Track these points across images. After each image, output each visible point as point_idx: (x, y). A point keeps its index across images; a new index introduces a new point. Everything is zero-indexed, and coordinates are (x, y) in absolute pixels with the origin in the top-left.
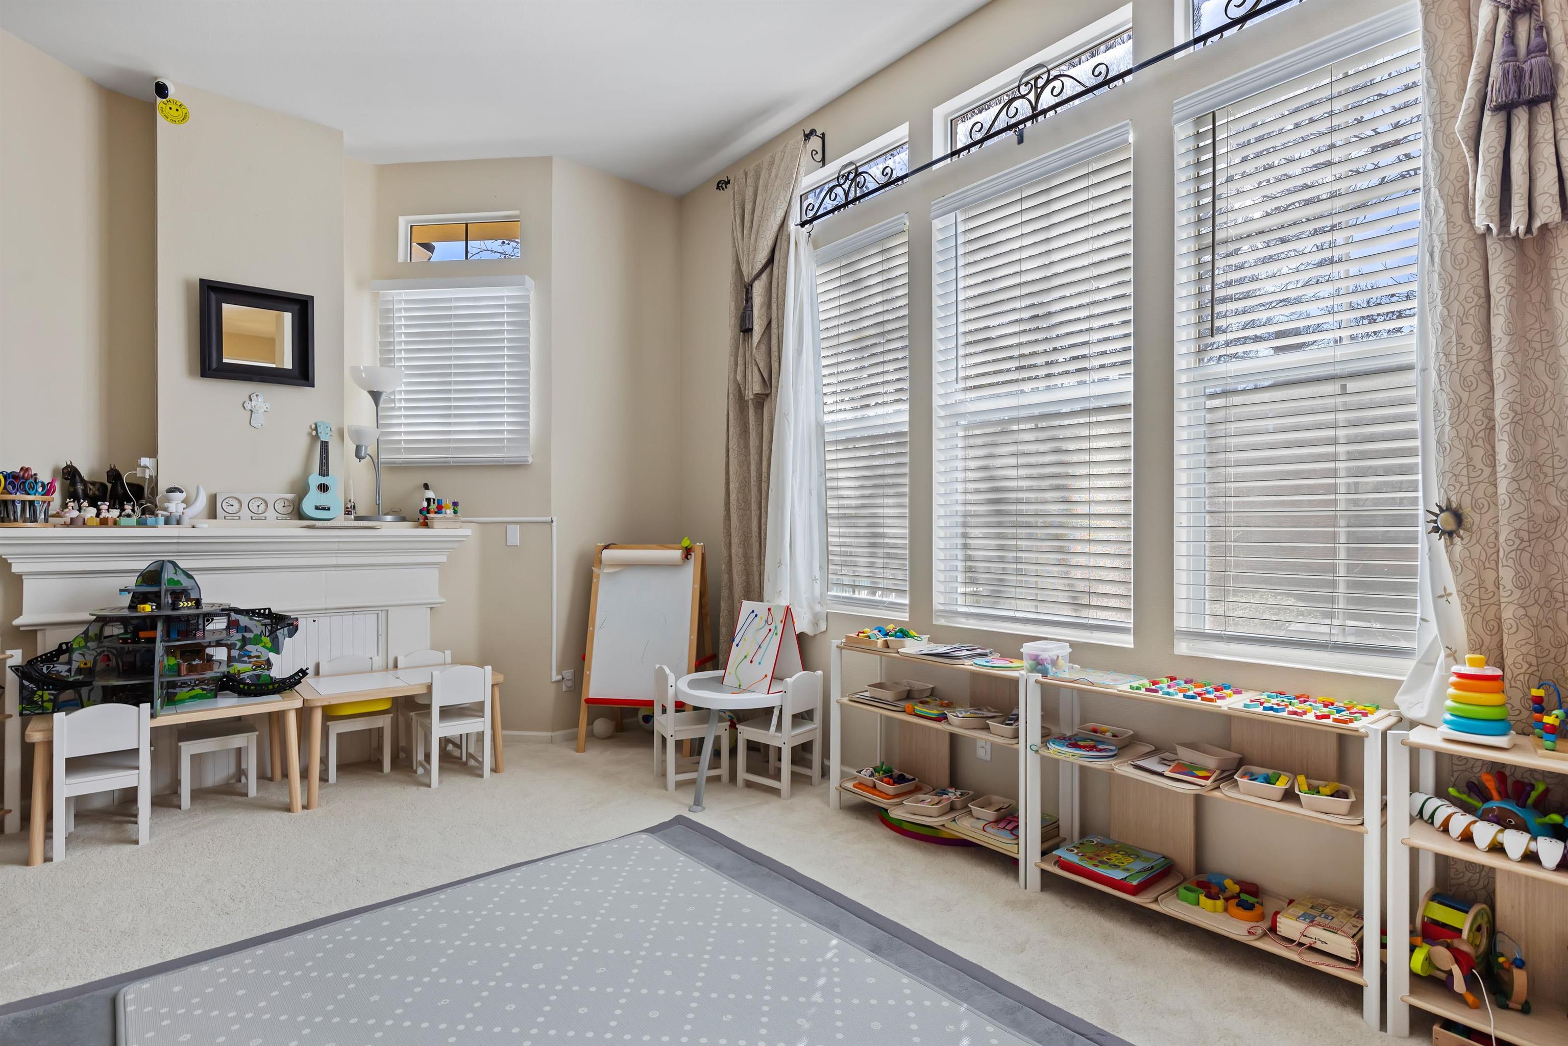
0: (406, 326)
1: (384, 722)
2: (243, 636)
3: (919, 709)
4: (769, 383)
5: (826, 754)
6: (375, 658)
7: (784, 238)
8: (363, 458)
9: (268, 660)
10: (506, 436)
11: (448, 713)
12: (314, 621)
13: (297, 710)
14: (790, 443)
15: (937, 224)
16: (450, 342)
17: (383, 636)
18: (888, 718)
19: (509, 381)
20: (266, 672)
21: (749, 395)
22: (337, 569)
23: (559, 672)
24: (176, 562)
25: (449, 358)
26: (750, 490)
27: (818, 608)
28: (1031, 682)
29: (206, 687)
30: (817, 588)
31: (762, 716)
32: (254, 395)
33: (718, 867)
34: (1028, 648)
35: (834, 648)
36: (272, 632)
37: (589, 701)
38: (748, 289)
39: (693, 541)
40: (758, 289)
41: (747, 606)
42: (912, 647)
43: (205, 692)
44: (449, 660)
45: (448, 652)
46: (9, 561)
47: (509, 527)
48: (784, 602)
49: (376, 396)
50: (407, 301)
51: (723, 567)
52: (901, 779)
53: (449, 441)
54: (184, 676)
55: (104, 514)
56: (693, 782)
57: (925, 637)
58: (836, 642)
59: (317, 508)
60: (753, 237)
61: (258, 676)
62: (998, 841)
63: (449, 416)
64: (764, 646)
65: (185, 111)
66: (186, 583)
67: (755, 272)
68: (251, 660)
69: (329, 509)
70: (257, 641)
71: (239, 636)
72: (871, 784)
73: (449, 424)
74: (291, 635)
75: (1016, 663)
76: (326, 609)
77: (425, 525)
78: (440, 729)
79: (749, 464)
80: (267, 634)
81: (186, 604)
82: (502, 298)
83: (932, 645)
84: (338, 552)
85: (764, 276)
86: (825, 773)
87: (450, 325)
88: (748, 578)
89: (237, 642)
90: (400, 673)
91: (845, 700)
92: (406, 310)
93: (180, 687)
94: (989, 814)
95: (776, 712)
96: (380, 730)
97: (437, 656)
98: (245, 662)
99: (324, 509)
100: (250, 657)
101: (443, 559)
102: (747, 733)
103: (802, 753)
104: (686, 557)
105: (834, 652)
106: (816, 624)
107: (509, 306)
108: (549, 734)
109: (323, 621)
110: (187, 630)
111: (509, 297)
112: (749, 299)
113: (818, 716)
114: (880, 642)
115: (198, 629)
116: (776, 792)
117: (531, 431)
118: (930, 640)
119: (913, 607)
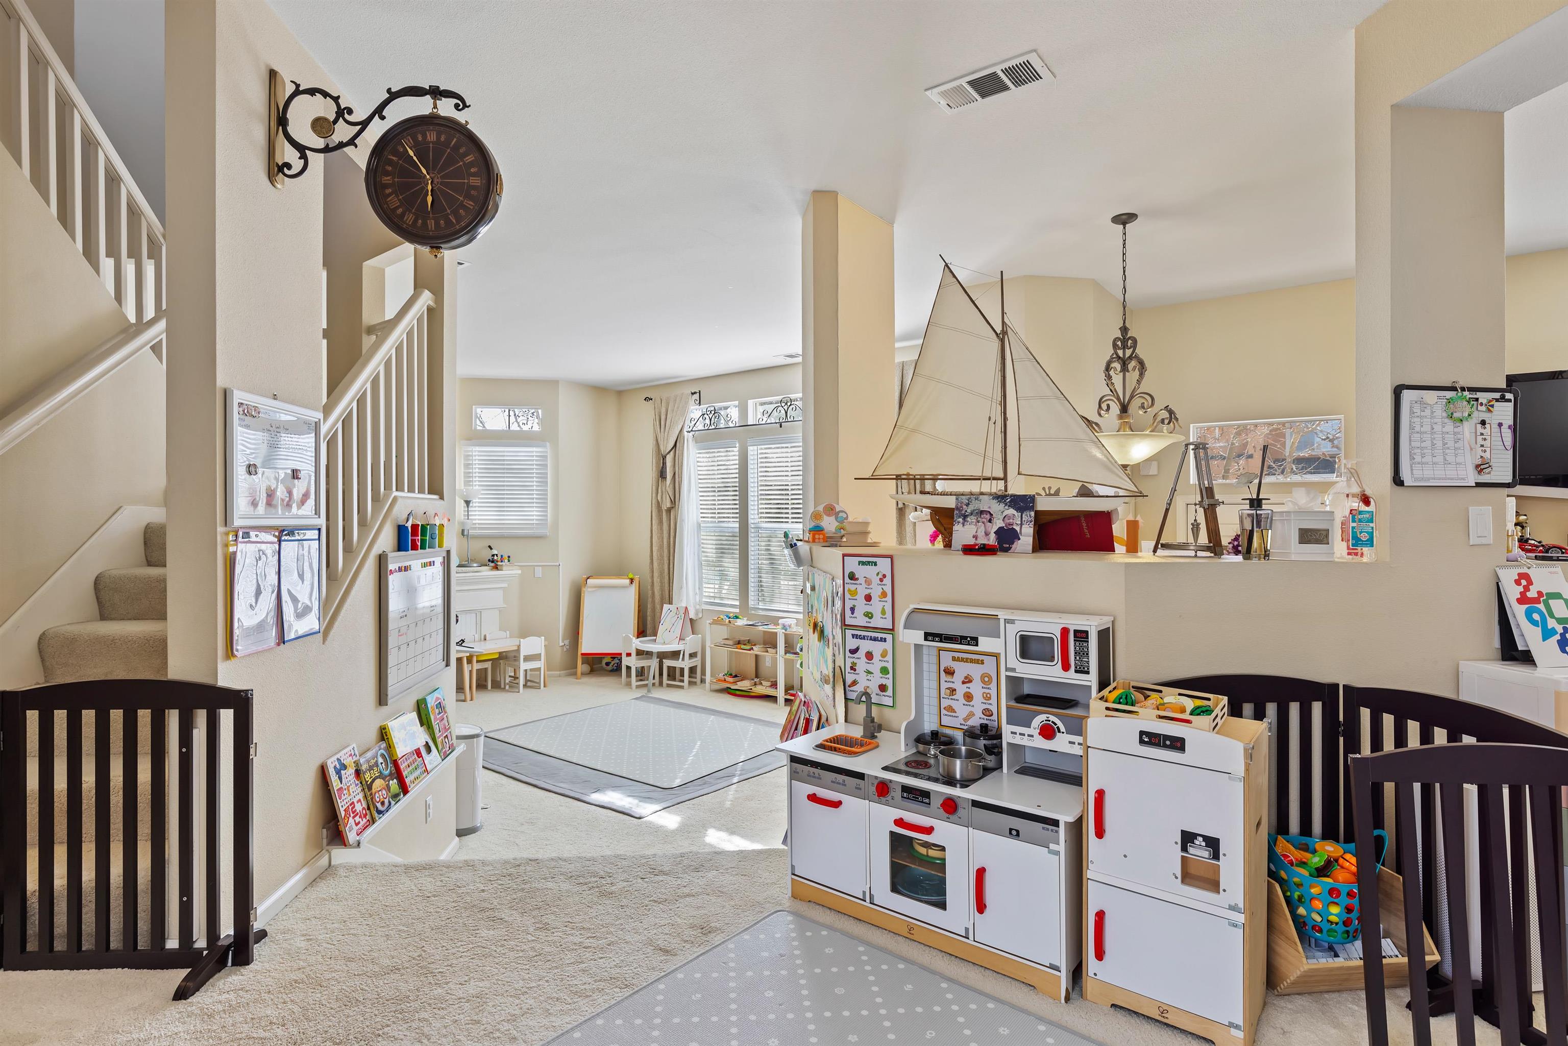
0: (479, 464)
1: (488, 665)
3: (743, 646)
4: (675, 502)
5: (703, 673)
6: (476, 635)
7: (682, 438)
10: (534, 522)
11: (527, 659)
13: (467, 657)
14: (685, 533)
15: (750, 448)
16: (504, 473)
17: (479, 624)
18: (730, 651)
19: (537, 494)
21: (664, 508)
23: (563, 642)
25: (503, 481)
26: (663, 550)
27: (698, 607)
28: (781, 633)
30: (698, 597)
31: (675, 655)
33: (666, 706)
34: (781, 621)
35: (708, 624)
37: (582, 654)
38: (664, 458)
39: (634, 575)
40: (669, 459)
41: (666, 607)
42: (740, 622)
44: (508, 636)
45: (508, 632)
47: (536, 568)
48: (684, 605)
49: (468, 503)
50: (479, 451)
51: (649, 587)
52: (736, 676)
53: (502, 524)
56: (646, 685)
57: (745, 619)
58: (708, 622)
60: (666, 434)
62: (770, 692)
63: (502, 511)
64: (675, 624)
67: (667, 451)
72: (723, 679)
73: (502, 515)
75: (778, 627)
77: (496, 568)
78: (524, 666)
79: (663, 538)
82: (533, 452)
83: (748, 622)
85: (672, 453)
86: (703, 681)
87: (504, 464)
88: (662, 593)
90: (487, 642)
91: (713, 646)
92: (479, 456)
94: (769, 684)
95: (682, 653)
96: (486, 669)
97: (503, 634)
101: (504, 585)
102: (667, 663)
103: (692, 670)
104: (631, 583)
105: (708, 625)
106: (697, 614)
107: (536, 456)
108: (558, 672)
111: (536, 452)
112: (664, 463)
113: (699, 655)
114: (727, 620)
116: (682, 687)
117: (548, 520)
118: (747, 620)
119: (740, 607)
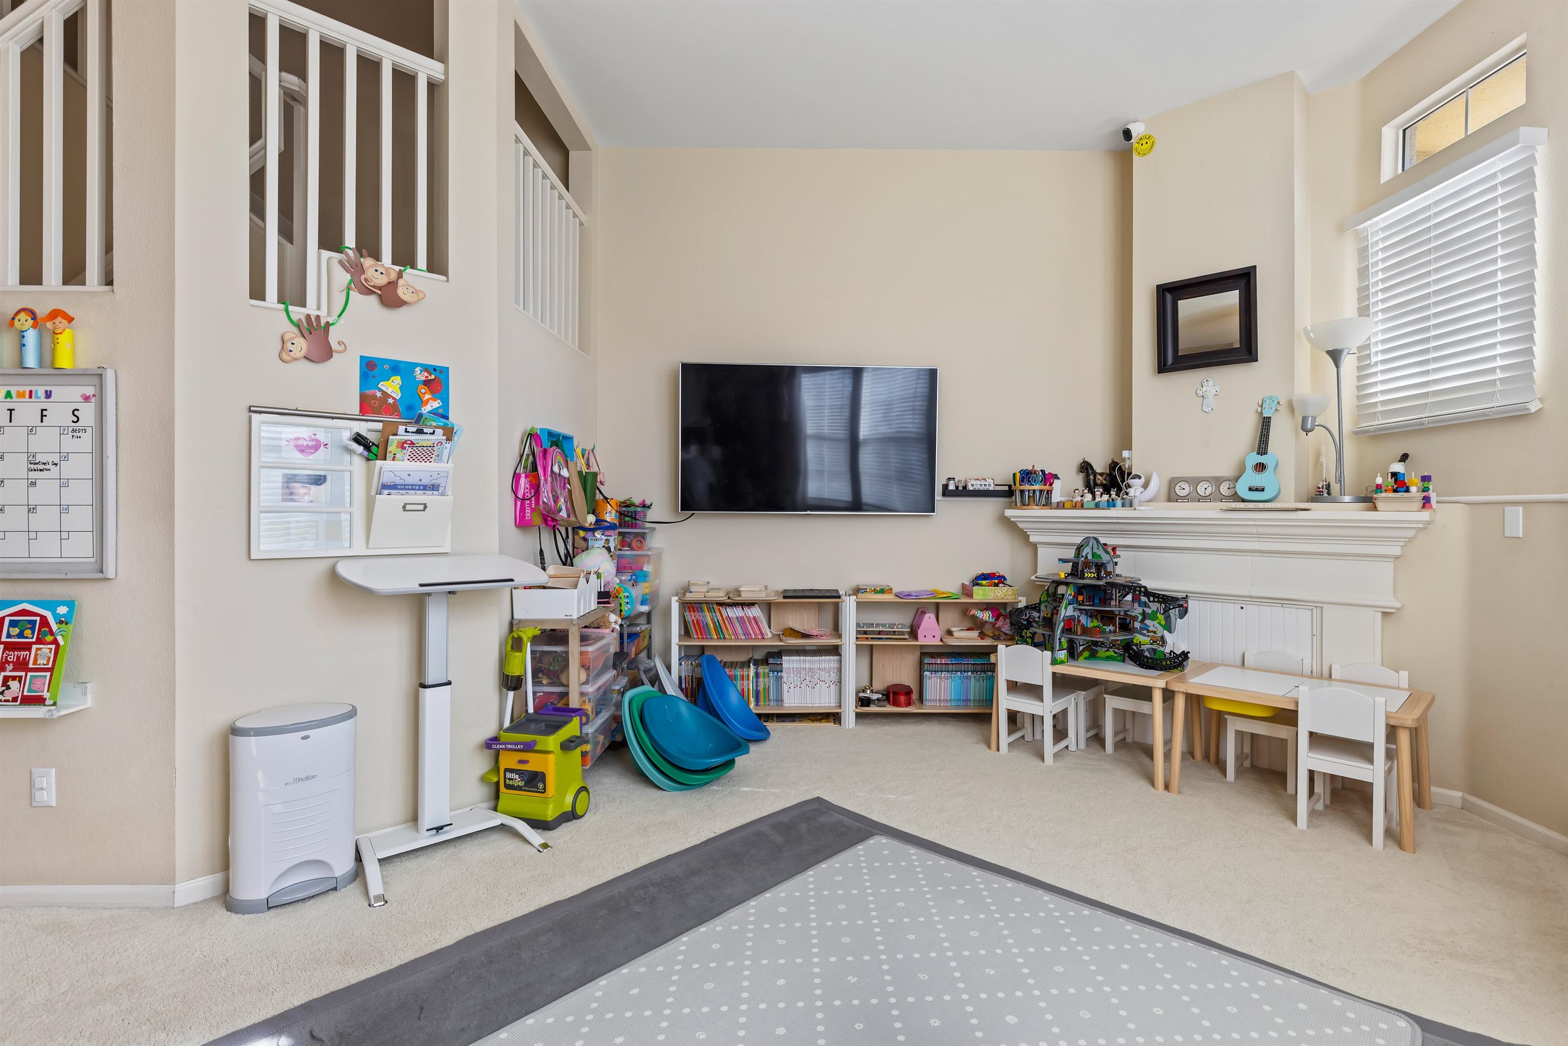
0: (1383, 260)
1: (1288, 734)
2: (1143, 610)
6: (1308, 662)
8: (1311, 430)
9: (1162, 637)
10: (1499, 375)
12: (1242, 608)
17: (1318, 636)
20: (1161, 649)
22: (1264, 555)
24: (1099, 538)
25: (1428, 284)
29: (1116, 650)
32: (1205, 381)
36: (1166, 611)
43: (1116, 655)
44: (1405, 684)
46: (1028, 533)
47: (1508, 509)
49: (1336, 355)
50: (1384, 229)
53: (1426, 395)
54: (1080, 635)
55: (1098, 499)
59: (1250, 489)
61: (1155, 651)
63: (1427, 362)
65: (1152, 140)
66: (1105, 558)
68: (1149, 634)
69: (1263, 490)
70: (1153, 617)
71: (1140, 610)
73: (1427, 372)
74: (1181, 617)
76: (1250, 597)
80: (1162, 612)
81: (1090, 575)
82: (1494, 175)
84: (1259, 536)
89: (1139, 615)
92: (1383, 239)
93: (1100, 646)
97: (1388, 676)
98: (1144, 635)
99: (1257, 490)
100: (1148, 631)
101: (1397, 551)
109: (1251, 609)
110: (1105, 598)
115: (1112, 599)
117: (1537, 363)
